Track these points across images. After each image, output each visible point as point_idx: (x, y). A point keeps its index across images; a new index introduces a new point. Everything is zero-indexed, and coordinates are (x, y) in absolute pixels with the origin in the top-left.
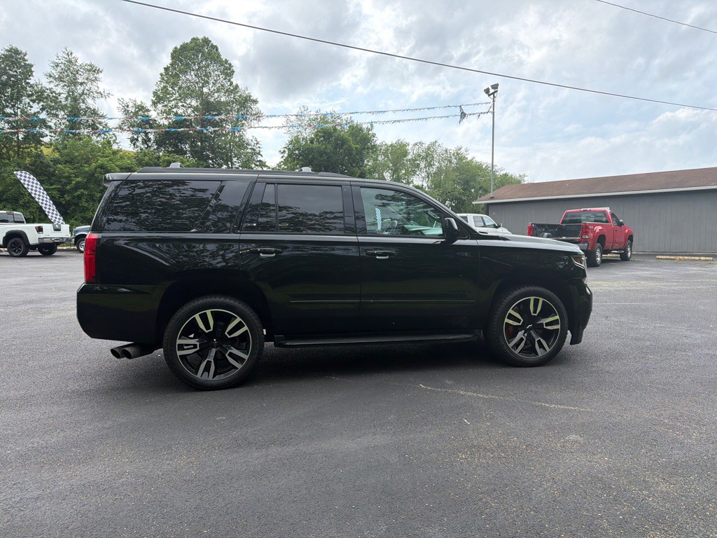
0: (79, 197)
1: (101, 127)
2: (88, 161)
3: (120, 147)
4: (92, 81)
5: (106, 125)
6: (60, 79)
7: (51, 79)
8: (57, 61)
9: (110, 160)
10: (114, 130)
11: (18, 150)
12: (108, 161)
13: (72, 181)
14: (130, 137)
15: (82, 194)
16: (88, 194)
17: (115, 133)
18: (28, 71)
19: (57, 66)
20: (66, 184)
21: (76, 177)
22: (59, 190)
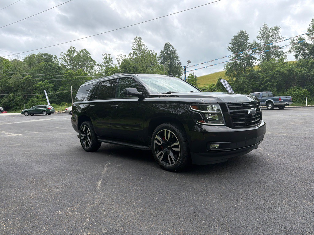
0: (267, 86)
1: (280, 53)
2: (272, 70)
3: (287, 60)
4: (276, 34)
5: (282, 52)
6: (262, 37)
7: (259, 38)
8: (260, 30)
9: (282, 68)
10: (286, 53)
11: (244, 70)
12: (280, 68)
13: (264, 79)
14: (295, 54)
15: (268, 84)
16: (271, 84)
17: (287, 54)
18: (246, 38)
19: (261, 32)
20: (262, 81)
21: (266, 77)
22: (259, 84)
